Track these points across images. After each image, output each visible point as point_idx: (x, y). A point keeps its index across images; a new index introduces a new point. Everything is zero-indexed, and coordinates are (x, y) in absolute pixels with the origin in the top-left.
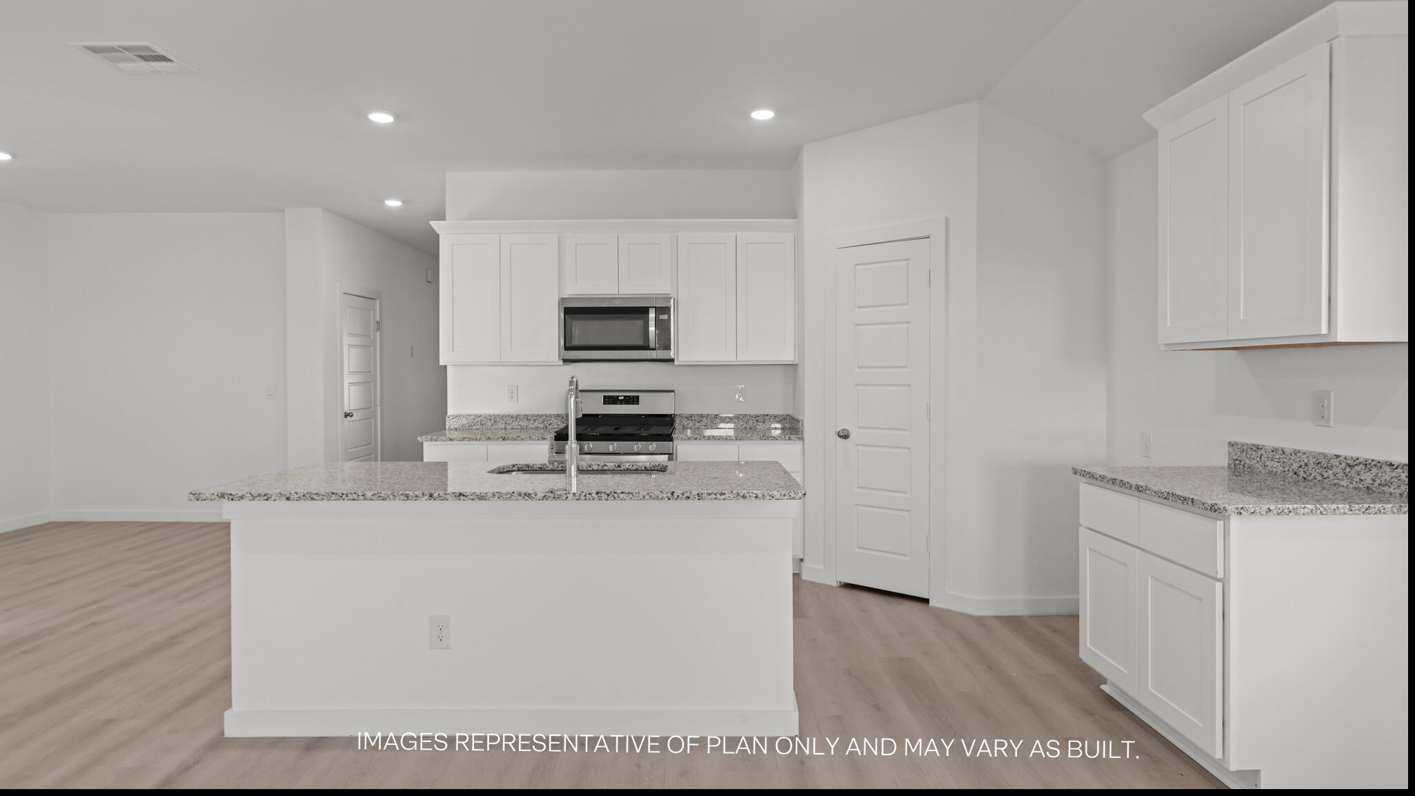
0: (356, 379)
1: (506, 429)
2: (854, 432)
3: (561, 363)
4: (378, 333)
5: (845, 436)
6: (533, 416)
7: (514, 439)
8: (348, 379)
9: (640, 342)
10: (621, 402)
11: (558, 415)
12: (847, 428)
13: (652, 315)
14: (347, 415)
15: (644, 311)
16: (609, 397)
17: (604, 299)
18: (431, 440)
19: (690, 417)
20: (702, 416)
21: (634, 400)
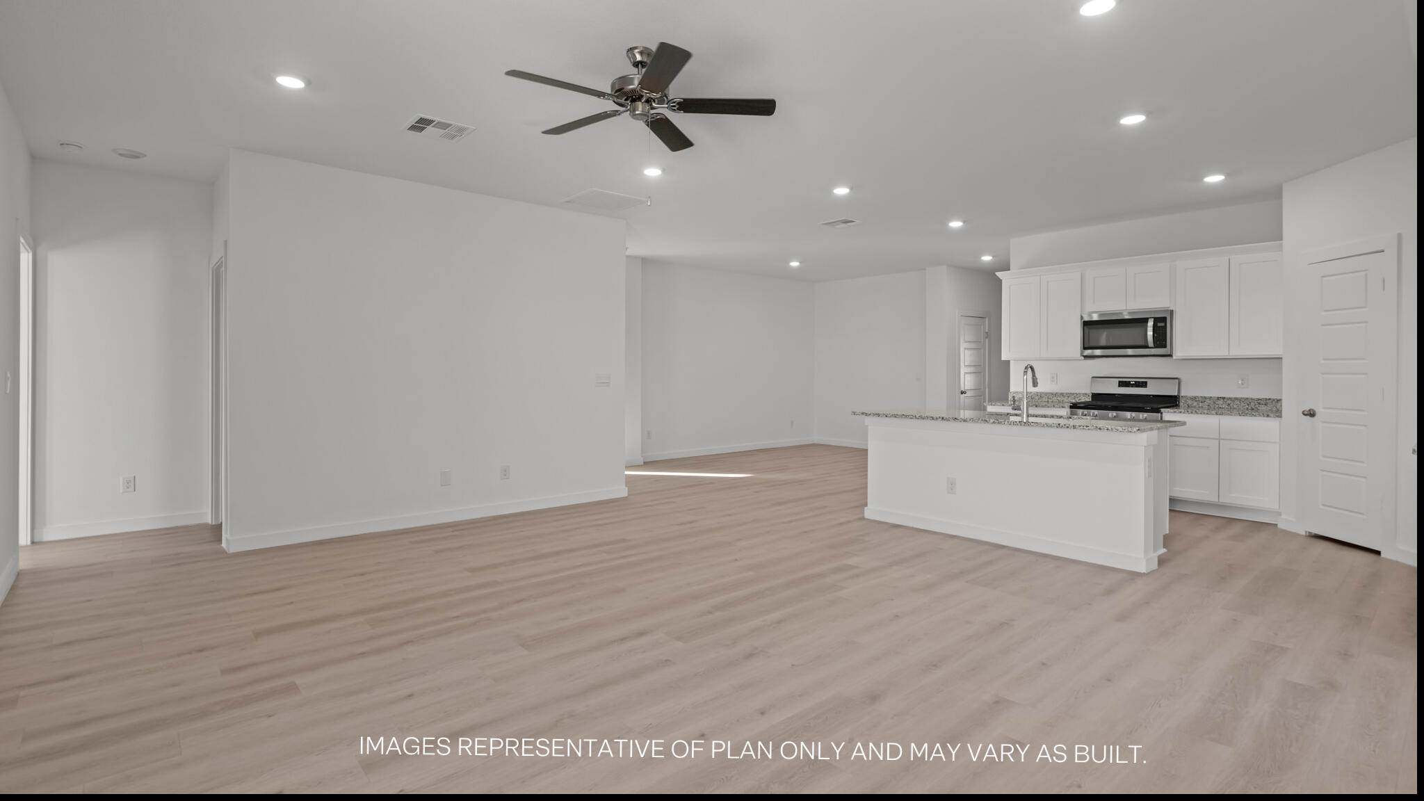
0: (969, 370)
1: (1048, 402)
2: (1319, 410)
3: (1083, 358)
4: (987, 340)
5: (1311, 414)
6: (1067, 394)
7: (1043, 407)
8: (963, 370)
9: (1142, 343)
10: (1132, 386)
11: (1086, 394)
12: (1315, 409)
13: (1151, 323)
14: (962, 393)
15: (1145, 320)
16: (1123, 382)
17: (1113, 314)
18: (991, 405)
19: (1194, 399)
20: (1205, 398)
21: (1143, 385)
